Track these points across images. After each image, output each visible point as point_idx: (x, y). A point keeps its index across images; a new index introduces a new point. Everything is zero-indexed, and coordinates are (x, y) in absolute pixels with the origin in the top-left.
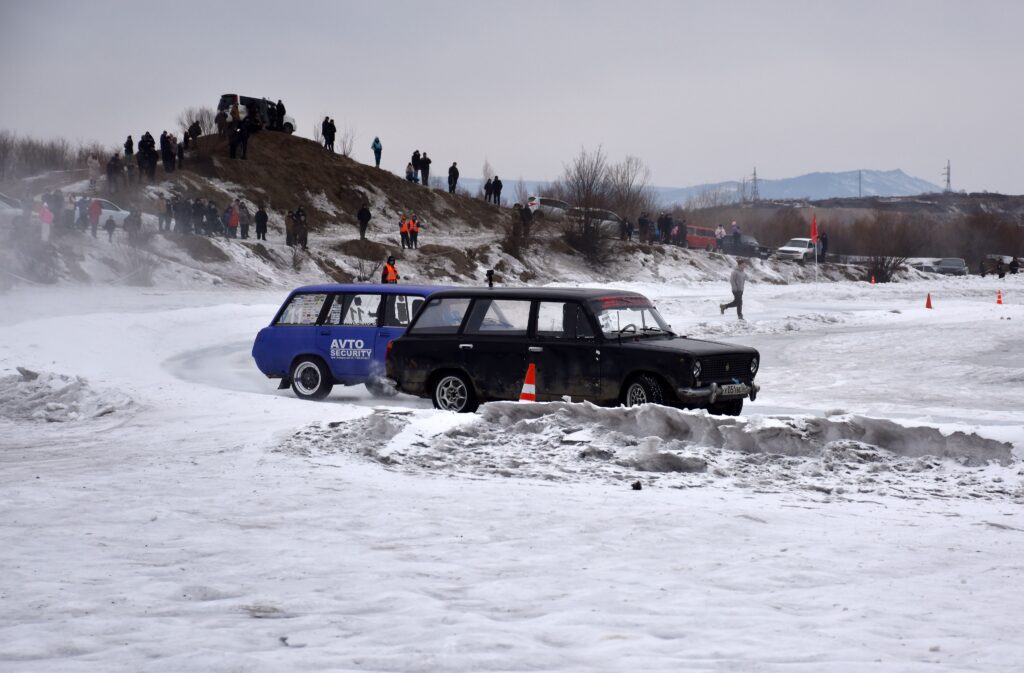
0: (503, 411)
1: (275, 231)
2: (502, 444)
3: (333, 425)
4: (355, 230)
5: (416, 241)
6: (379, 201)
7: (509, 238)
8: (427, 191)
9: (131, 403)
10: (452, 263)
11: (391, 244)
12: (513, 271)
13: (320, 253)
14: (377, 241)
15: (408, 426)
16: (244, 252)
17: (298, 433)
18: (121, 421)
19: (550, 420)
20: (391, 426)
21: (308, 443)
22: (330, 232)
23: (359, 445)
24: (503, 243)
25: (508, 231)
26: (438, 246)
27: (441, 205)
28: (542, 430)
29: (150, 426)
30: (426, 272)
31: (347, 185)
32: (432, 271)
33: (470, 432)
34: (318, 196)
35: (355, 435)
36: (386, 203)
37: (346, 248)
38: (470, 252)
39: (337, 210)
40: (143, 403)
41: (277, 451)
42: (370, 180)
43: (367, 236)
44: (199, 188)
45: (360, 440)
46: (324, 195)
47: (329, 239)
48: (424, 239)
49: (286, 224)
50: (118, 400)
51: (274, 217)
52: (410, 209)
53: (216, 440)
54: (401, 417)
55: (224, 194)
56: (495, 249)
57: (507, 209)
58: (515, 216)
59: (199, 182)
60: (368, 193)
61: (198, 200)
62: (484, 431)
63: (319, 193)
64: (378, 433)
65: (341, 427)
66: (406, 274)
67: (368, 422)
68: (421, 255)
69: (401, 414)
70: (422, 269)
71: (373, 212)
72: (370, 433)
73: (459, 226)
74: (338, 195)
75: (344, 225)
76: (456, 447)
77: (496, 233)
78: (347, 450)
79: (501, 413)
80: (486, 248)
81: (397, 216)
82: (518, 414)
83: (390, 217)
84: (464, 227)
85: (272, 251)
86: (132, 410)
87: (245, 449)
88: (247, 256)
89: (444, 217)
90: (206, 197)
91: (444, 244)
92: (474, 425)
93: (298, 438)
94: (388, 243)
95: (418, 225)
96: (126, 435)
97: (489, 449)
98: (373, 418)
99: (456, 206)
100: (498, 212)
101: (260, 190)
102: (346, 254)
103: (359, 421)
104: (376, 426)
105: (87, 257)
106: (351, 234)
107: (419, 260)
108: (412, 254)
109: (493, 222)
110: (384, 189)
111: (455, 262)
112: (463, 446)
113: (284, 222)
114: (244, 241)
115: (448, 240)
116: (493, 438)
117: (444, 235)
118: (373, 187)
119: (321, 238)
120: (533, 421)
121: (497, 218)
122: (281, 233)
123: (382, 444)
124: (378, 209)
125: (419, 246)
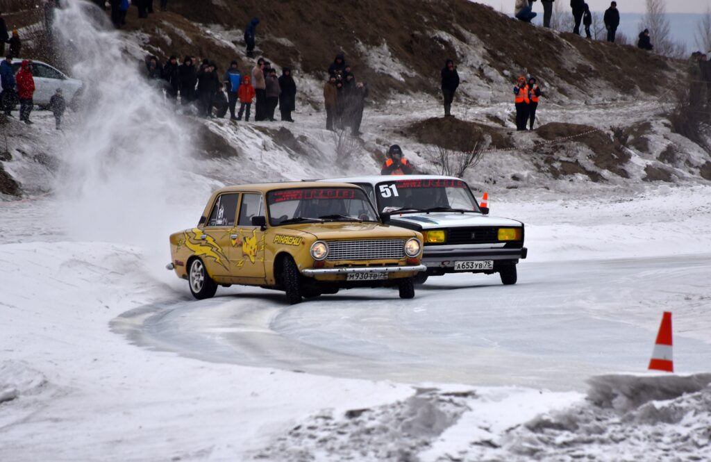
0: (618, 388)
1: (308, 107)
2: (617, 441)
3: (352, 414)
4: (434, 102)
5: (533, 118)
6: (474, 53)
7: (682, 109)
8: (549, 37)
9: (44, 384)
10: (590, 152)
11: (491, 124)
12: (689, 163)
13: (379, 141)
14: (469, 119)
15: (466, 414)
16: (259, 142)
17: (297, 428)
18: (24, 414)
19: (693, 401)
20: (442, 414)
21: (311, 443)
22: (394, 107)
23: (391, 446)
24: (672, 117)
25: (680, 97)
26: (566, 125)
27: (573, 58)
28: (680, 419)
29: (70, 420)
30: (547, 168)
31: (422, 30)
32: (557, 165)
33: (564, 422)
34: (376, 49)
35: (385, 430)
36: (484, 57)
37: (421, 131)
38: (618, 132)
39: (407, 72)
40: (63, 383)
41: (262, 457)
42: (459, 22)
43: (452, 112)
44: (189, 40)
45: (393, 437)
46: (385, 47)
47: (393, 118)
48: (546, 114)
49: (326, 95)
50: (24, 380)
51: (307, 84)
52: (522, 67)
53: (169, 440)
54: (457, 400)
55: (229, 48)
56: (660, 127)
57: (680, 62)
58: (693, 72)
59: (190, 30)
60: (455, 42)
61: (188, 59)
62: (587, 421)
63: (378, 45)
64: (422, 427)
65: (365, 416)
66: (515, 172)
67: (406, 409)
68: (540, 140)
69: (457, 395)
70: (542, 163)
71: (462, 74)
72: (408, 426)
73: (602, 91)
74: (408, 47)
75: (419, 94)
76: (542, 446)
77: (660, 101)
78: (371, 454)
79: (614, 391)
80: (645, 126)
81: (502, 78)
82: (642, 393)
83: (490, 80)
84: (608, 93)
85: (303, 138)
86: (44, 396)
87: (214, 455)
88: (265, 147)
89: (578, 78)
90: (201, 55)
91: (577, 121)
92: (571, 411)
93: (297, 435)
94: (486, 122)
95: (538, 93)
96: (32, 435)
97: (594, 449)
98: (414, 402)
99: (596, 58)
100: (665, 67)
101: (284, 41)
102: (421, 142)
103: (393, 407)
104: (419, 415)
105: (15, 154)
106: (428, 109)
107: (537, 148)
108: (526, 139)
109: (656, 83)
110: (481, 34)
111: (594, 150)
112: (554, 444)
113: (321, 92)
114: (259, 124)
115: (582, 114)
116: (601, 431)
117: (577, 106)
118: (464, 32)
119: (382, 117)
120: (666, 403)
121: (663, 77)
122: (318, 110)
123: (426, 444)
124: (472, 67)
125: (536, 126)
